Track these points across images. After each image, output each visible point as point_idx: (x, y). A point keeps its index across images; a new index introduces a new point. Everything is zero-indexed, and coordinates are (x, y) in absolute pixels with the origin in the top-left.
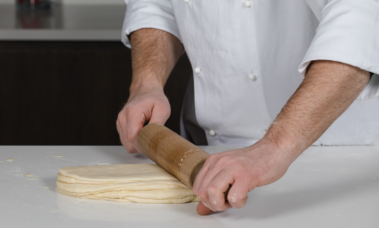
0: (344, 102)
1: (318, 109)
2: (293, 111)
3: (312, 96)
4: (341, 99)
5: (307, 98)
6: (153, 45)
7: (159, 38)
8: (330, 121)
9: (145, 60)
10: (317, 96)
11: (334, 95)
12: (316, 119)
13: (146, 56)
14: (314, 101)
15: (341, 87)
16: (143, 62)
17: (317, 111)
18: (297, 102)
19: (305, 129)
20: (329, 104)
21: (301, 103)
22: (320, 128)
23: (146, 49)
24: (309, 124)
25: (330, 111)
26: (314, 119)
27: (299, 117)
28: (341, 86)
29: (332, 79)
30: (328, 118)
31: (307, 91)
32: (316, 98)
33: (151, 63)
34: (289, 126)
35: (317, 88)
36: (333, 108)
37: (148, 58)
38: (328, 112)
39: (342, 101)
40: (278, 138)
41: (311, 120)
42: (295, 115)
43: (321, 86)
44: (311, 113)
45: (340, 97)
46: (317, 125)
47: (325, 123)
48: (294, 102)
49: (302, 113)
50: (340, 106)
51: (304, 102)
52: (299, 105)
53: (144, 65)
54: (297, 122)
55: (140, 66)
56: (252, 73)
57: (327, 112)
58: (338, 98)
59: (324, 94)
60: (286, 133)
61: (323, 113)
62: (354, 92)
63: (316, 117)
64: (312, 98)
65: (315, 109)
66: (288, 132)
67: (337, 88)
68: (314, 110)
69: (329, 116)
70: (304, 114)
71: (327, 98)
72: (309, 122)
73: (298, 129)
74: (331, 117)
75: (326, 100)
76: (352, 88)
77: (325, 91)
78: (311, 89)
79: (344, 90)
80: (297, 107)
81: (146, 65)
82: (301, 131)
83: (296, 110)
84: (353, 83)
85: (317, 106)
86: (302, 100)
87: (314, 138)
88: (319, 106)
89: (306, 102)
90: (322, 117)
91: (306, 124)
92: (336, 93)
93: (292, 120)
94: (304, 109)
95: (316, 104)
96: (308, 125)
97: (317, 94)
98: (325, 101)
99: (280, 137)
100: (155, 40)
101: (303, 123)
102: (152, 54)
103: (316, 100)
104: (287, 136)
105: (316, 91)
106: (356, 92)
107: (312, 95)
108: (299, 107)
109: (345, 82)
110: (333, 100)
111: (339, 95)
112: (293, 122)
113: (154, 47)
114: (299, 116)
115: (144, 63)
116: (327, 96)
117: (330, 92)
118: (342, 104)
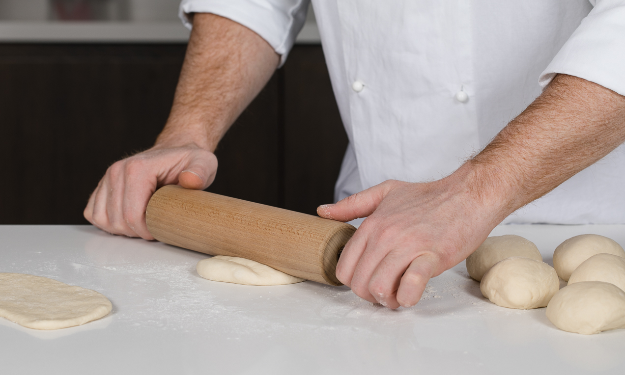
0: (600, 148)
1: (556, 151)
2: (517, 145)
3: (552, 129)
4: (596, 143)
5: (543, 130)
6: (218, 68)
7: (233, 54)
8: (570, 173)
9: (198, 94)
10: (559, 131)
11: (588, 135)
12: (550, 166)
13: (201, 86)
14: (554, 138)
15: (601, 126)
16: (194, 97)
17: (554, 155)
18: (526, 132)
19: (529, 179)
20: (575, 146)
21: (532, 136)
22: (551, 181)
23: (206, 72)
24: (538, 172)
25: (574, 158)
26: (546, 166)
27: (524, 159)
28: (600, 123)
29: (590, 109)
30: (569, 168)
31: (545, 119)
32: (559, 134)
33: (206, 103)
34: (505, 169)
35: (563, 117)
36: (580, 154)
37: (203, 92)
38: (571, 158)
39: (596, 147)
40: (483, 185)
41: (541, 168)
42: (519, 153)
43: (570, 116)
44: (545, 157)
45: (596, 139)
46: (548, 176)
47: (561, 175)
48: (522, 131)
49: (531, 152)
50: (592, 153)
51: (538, 136)
52: (529, 138)
53: (194, 104)
54: (519, 166)
55: (187, 101)
56: (462, 90)
57: (569, 158)
58: (592, 142)
59: (571, 130)
60: (498, 179)
61: (563, 158)
62: (620, 137)
63: (550, 164)
64: (551, 132)
65: (552, 151)
66: (501, 178)
67: (594, 126)
68: (551, 153)
69: (571, 165)
70: (533, 155)
71: (576, 137)
72: (537, 170)
73: (518, 178)
74: (574, 167)
75: (573, 140)
76: (618, 129)
77: (574, 126)
78: (552, 117)
79: (604, 131)
80: (524, 141)
81: (196, 106)
82: (522, 181)
83: (522, 145)
84: (622, 122)
85: (555, 148)
86: (535, 131)
87: (537, 194)
88: (559, 147)
89: (541, 136)
90: (559, 165)
91: (532, 172)
92: (591, 133)
93: (512, 160)
94: (535, 148)
95: (555, 143)
96: (535, 173)
97: (561, 128)
98: (571, 142)
99: (487, 184)
100: (226, 59)
101: (528, 169)
102: (213, 85)
103: (557, 138)
104: (498, 185)
105: (560, 122)
106: (623, 136)
107: (554, 127)
108: (527, 141)
109: (608, 119)
110: (583, 142)
111: (594, 137)
112: (513, 164)
113: (220, 71)
114: (524, 156)
115: (194, 101)
116: (575, 134)
117: (582, 130)
118: (597, 150)
